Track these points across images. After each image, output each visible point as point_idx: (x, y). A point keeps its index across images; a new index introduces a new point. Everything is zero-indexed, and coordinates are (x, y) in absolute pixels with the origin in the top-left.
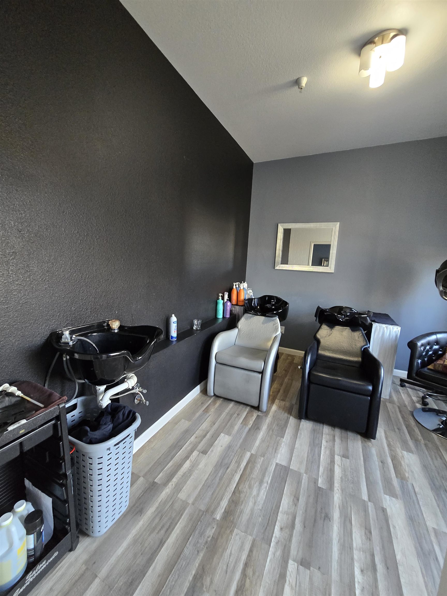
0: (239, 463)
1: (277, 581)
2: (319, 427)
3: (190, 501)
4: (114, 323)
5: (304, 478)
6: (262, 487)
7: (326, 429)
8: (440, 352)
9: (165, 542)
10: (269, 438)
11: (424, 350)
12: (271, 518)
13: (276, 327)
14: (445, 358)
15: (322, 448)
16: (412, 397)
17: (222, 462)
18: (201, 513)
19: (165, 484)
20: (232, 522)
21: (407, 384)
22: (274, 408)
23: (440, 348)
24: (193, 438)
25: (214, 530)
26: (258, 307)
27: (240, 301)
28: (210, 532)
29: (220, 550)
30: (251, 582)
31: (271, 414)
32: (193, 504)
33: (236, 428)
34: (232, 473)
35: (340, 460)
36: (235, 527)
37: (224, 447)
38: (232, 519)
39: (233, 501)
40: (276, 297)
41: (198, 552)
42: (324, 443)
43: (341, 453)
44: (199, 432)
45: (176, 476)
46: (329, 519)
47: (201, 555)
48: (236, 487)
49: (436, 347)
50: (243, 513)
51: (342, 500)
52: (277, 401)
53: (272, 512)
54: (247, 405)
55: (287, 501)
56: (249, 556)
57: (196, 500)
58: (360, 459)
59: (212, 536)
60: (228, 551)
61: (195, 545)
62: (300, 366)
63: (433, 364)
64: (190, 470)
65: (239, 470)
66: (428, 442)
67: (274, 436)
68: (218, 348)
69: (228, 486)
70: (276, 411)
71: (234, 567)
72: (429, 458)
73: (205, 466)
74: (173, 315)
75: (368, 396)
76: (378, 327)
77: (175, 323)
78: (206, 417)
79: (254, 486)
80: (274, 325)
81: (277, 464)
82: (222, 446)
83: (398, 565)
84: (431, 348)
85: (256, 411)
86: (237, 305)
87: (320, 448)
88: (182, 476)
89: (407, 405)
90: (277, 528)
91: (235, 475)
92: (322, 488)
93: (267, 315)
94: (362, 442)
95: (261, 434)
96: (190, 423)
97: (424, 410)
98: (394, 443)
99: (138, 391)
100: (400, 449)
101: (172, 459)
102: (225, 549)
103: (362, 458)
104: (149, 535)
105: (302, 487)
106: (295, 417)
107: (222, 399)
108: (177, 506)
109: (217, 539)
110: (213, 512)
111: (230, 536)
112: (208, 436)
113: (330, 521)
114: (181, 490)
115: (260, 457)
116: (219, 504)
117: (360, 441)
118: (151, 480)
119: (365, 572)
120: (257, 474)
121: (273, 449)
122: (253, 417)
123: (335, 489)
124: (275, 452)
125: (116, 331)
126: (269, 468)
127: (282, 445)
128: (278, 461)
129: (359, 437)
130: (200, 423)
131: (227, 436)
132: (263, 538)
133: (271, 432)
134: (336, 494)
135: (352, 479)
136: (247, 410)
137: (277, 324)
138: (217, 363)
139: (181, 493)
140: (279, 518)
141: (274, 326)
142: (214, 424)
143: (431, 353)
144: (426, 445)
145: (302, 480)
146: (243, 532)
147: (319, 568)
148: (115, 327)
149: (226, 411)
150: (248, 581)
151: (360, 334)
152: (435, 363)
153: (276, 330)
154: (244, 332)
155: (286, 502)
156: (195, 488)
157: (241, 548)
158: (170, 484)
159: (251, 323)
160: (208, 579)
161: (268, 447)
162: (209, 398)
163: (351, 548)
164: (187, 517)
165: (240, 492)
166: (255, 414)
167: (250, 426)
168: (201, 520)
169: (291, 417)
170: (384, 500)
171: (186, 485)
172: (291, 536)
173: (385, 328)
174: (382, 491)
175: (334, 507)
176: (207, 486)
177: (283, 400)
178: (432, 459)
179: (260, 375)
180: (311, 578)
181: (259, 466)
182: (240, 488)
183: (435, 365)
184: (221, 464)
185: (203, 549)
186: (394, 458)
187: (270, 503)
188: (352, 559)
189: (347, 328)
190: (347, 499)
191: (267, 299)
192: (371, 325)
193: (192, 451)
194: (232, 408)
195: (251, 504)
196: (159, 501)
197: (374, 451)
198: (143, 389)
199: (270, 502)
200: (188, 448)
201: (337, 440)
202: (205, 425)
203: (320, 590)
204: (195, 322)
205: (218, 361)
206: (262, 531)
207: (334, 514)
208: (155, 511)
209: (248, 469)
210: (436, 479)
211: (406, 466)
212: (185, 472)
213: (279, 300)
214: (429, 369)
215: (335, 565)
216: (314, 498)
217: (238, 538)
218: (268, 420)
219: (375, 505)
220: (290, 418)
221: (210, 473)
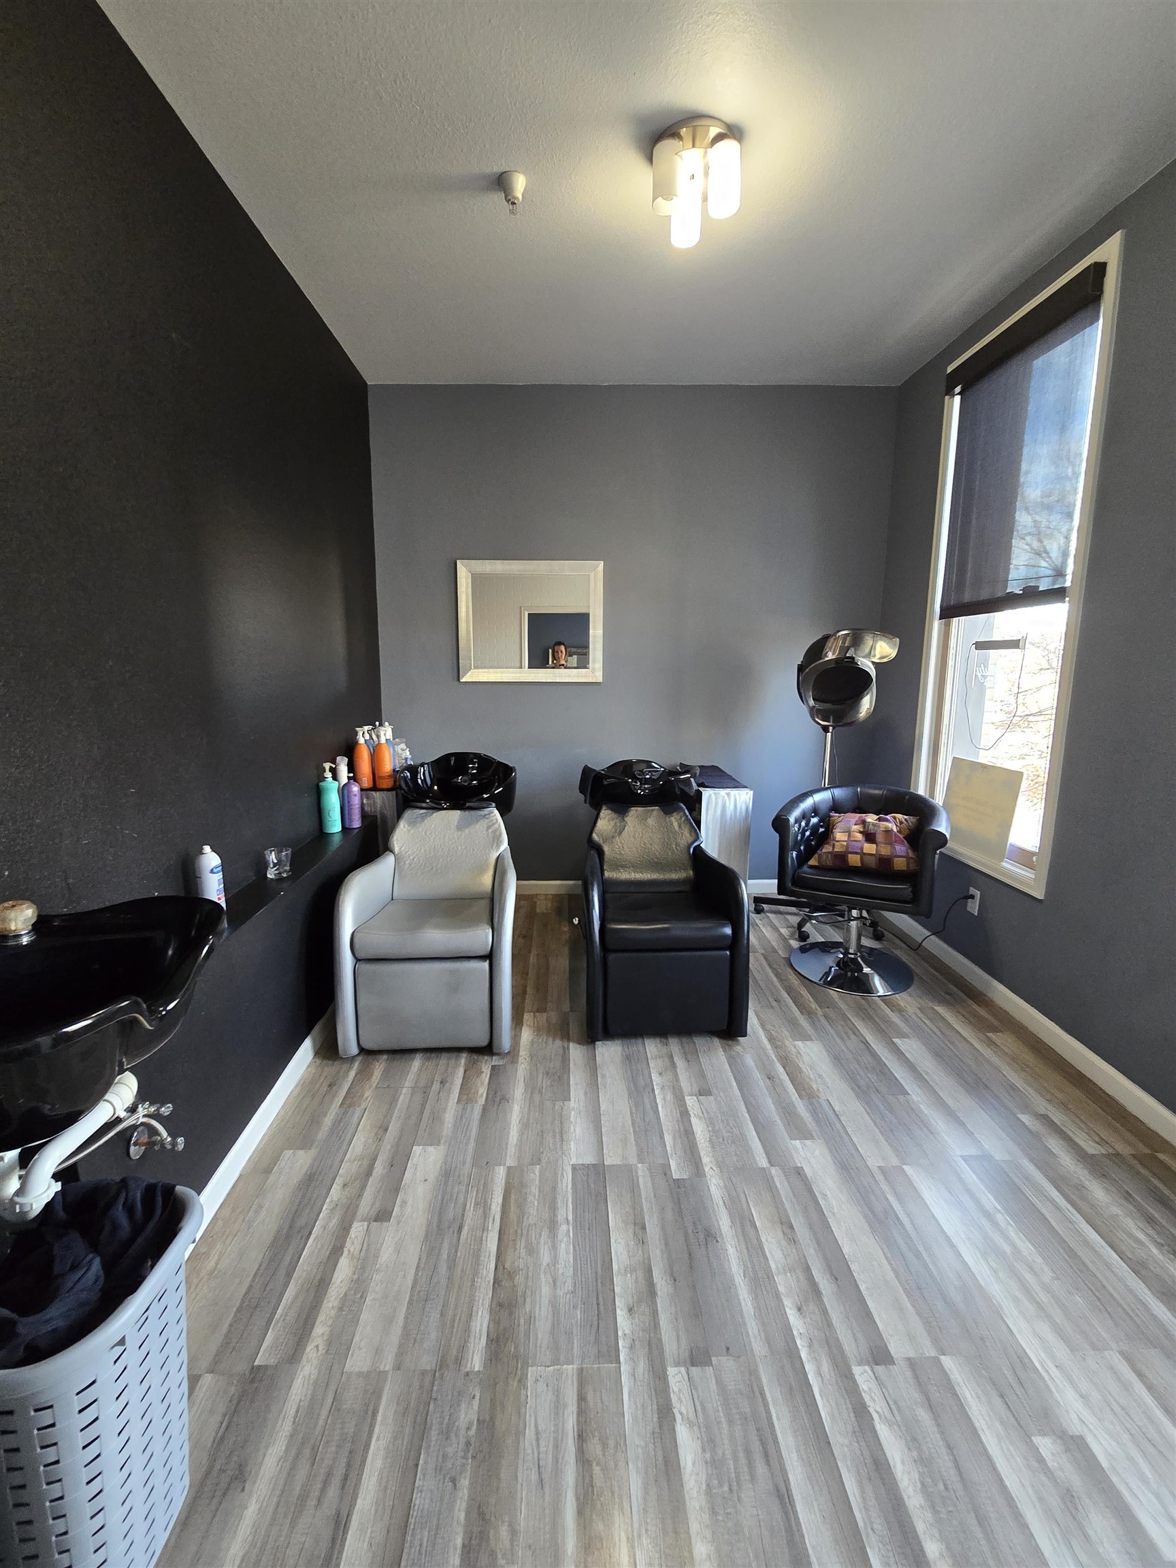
0: (485, 1202)
1: (657, 1430)
2: (636, 1046)
3: (387, 1364)
4: (12, 914)
5: (640, 1173)
6: (559, 1234)
7: (652, 1047)
8: (821, 830)
9: (349, 1515)
10: (537, 1113)
11: (799, 830)
12: (601, 1298)
13: (494, 832)
14: (834, 840)
15: (656, 1092)
16: (780, 929)
17: (440, 1221)
18: (428, 1379)
19: (294, 1355)
20: (516, 1357)
21: (765, 906)
22: (526, 1035)
23: (820, 821)
24: (335, 1193)
25: (476, 1403)
26: (436, 788)
27: (381, 778)
28: (468, 1414)
29: (509, 1442)
30: (605, 1469)
31: (523, 1053)
32: (398, 1367)
33: (449, 1117)
34: (476, 1236)
35: (697, 1104)
36: (526, 1365)
37: (432, 1178)
38: (513, 1350)
39: (501, 1305)
40: (477, 755)
41: (454, 1481)
42: (655, 1077)
43: (695, 1089)
44: (348, 1168)
45: (321, 1318)
46: (715, 1238)
47: (465, 1482)
48: (496, 1268)
49: (814, 820)
50: (535, 1320)
51: (725, 1187)
52: (527, 1017)
53: (599, 1284)
54: (458, 1050)
55: (622, 1242)
56: (581, 1412)
57: (401, 1353)
58: (731, 1087)
59: (478, 1420)
60: (530, 1433)
61: (439, 1469)
62: (577, 919)
63: (816, 856)
64: (358, 1279)
65: (491, 1221)
66: (827, 1009)
67: (548, 1104)
68: (356, 919)
69: (476, 1272)
70: (532, 1043)
71: (556, 1460)
72: (839, 1041)
73: (398, 1251)
74: (207, 849)
75: (724, 949)
76: (713, 796)
77: (217, 872)
78: (355, 1120)
79: (538, 1243)
80: (489, 827)
81: (574, 1168)
82: (426, 1180)
83: (849, 1263)
84: (807, 824)
85: (486, 1057)
86: (375, 788)
87: (651, 1094)
88: (341, 1309)
89: (776, 948)
90: (621, 1314)
91: (484, 1238)
92: (683, 1179)
93: (468, 804)
94: (725, 1051)
95: (516, 1113)
96: (313, 1152)
97: (803, 950)
98: (777, 1032)
99: (144, 1116)
100: (791, 1040)
101: (289, 1275)
102: (519, 1434)
103: (735, 1084)
104: (293, 1525)
105: (643, 1197)
106: (580, 1042)
107: (385, 1057)
108: (352, 1399)
109: (492, 1419)
110: (459, 1361)
111: (523, 1392)
112: (379, 1168)
113: (717, 1241)
114: (348, 1349)
115: (530, 1167)
116: (467, 1330)
117: (721, 1049)
118: (242, 1367)
119: (805, 1308)
120: (537, 1209)
121: (554, 1137)
122: (484, 1074)
123: (707, 1169)
124: (562, 1140)
125: (25, 940)
126: (559, 1185)
127: (572, 1119)
128: (574, 1161)
129: (716, 1041)
130: (342, 1143)
131: (431, 1149)
132: (599, 1356)
133: (537, 1097)
134: (710, 1179)
135: (729, 1134)
136: (463, 1061)
137: (496, 826)
138: (357, 960)
139: (352, 1355)
140: (617, 1289)
141: (490, 831)
142: (386, 1130)
143: (808, 833)
144: (826, 1016)
145: (638, 1182)
146: (549, 1367)
147: (728, 1349)
148: (20, 926)
149: (407, 1084)
150: (597, 1470)
151: (681, 818)
152: (819, 851)
153: (497, 840)
154: (414, 858)
155: (621, 1248)
156: (389, 1320)
157: (558, 1407)
158: (310, 1348)
159: (428, 833)
160: (504, 1531)
161: (542, 1135)
162: (345, 1066)
163: (769, 1276)
164: (393, 1410)
165: (511, 1275)
166: (486, 1066)
167: (482, 1101)
168: (434, 1395)
169: (571, 1045)
170: (793, 1151)
171: (360, 1328)
172: (655, 1314)
173: (726, 798)
174: (786, 1135)
175: (716, 1208)
176: (420, 1299)
177: (542, 1010)
178: (842, 1039)
179: (486, 965)
180: (719, 1382)
181: (534, 1190)
182: (507, 1265)
183: (819, 855)
184: (438, 1226)
185: (463, 1465)
186: (786, 1061)
187: (589, 1266)
188: (777, 1296)
189: (653, 808)
190: (734, 1180)
191: (452, 762)
192: (699, 795)
193: (345, 1229)
194: (420, 1070)
195: (546, 1290)
196: (293, 1412)
197: (750, 1061)
198: (158, 1105)
199: (587, 1263)
200: (331, 1224)
201: (680, 1063)
202: (359, 1143)
203: (742, 1394)
204: (273, 857)
205: (361, 955)
206: (592, 1339)
207: (721, 1223)
208: (286, 1450)
209: (512, 1209)
210: (859, 1074)
211: (809, 1069)
212: (346, 1294)
213: (485, 762)
214: (812, 867)
215: (752, 1327)
216: (673, 1209)
217: (541, 1386)
218: (522, 1068)
219: (783, 1169)
220: (568, 1046)
221: (419, 1263)
